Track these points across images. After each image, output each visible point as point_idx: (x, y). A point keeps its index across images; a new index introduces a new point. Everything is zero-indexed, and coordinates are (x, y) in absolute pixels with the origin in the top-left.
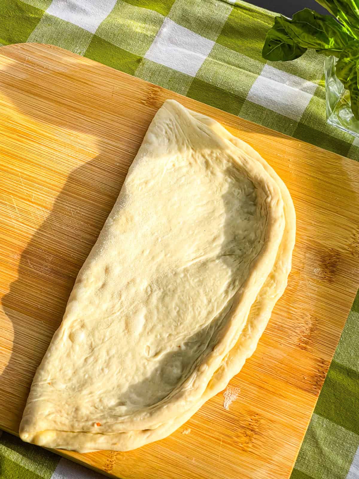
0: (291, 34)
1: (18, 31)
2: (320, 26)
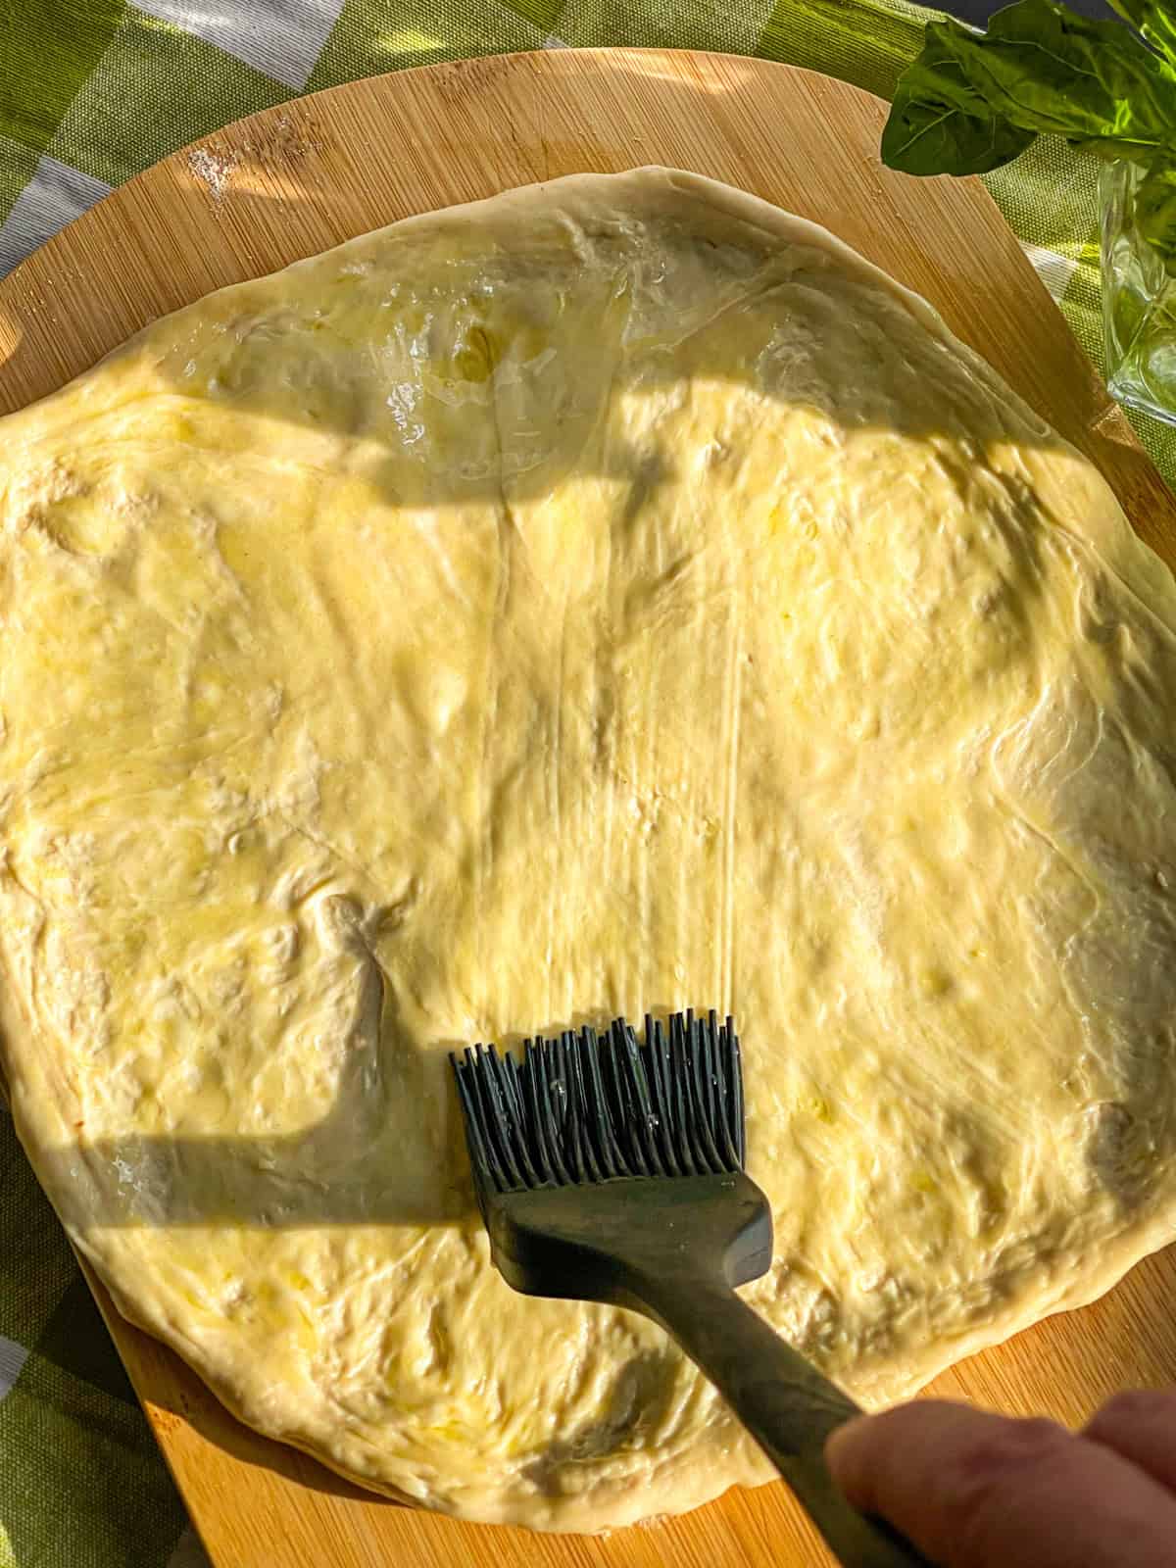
0: (980, 83)
2: (1081, 58)
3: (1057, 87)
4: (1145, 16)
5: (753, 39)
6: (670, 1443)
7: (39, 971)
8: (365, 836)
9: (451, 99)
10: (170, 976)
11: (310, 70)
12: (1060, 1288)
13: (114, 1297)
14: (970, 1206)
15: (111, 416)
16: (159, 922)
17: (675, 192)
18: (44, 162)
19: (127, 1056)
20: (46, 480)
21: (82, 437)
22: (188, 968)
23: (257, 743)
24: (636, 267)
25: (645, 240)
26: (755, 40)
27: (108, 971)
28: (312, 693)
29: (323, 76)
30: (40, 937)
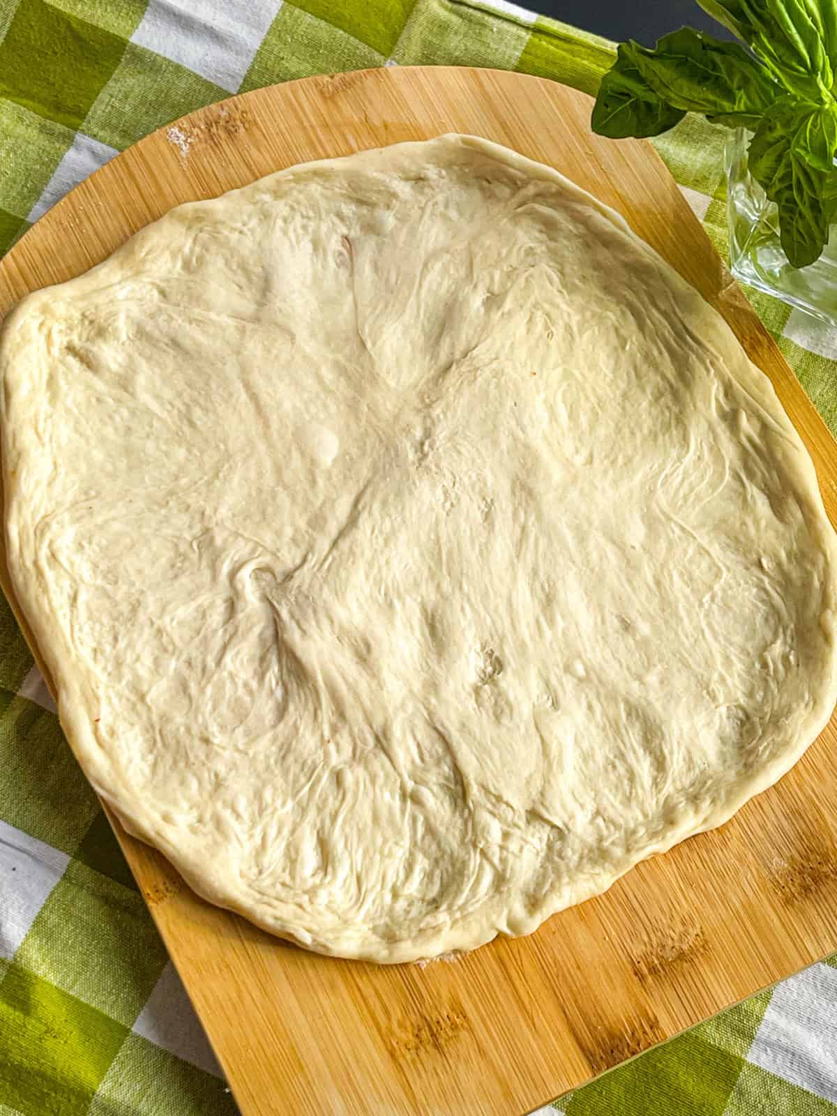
0: (652, 82)
1: (73, 85)
2: (715, 67)
3: (699, 83)
4: (754, 38)
5: (513, 61)
6: (461, 908)
7: (75, 623)
8: (279, 534)
9: (329, 97)
10: (155, 626)
11: (241, 81)
12: (702, 817)
13: (121, 820)
14: (644, 768)
15: (118, 287)
16: (149, 593)
17: (464, 149)
18: (79, 137)
19: (128, 676)
20: (77, 326)
21: (101, 299)
22: (167, 619)
23: (209, 484)
24: (440, 198)
25: (446, 180)
26: (514, 62)
27: (117, 624)
28: (243, 451)
29: (249, 84)
30: (74, 599)
